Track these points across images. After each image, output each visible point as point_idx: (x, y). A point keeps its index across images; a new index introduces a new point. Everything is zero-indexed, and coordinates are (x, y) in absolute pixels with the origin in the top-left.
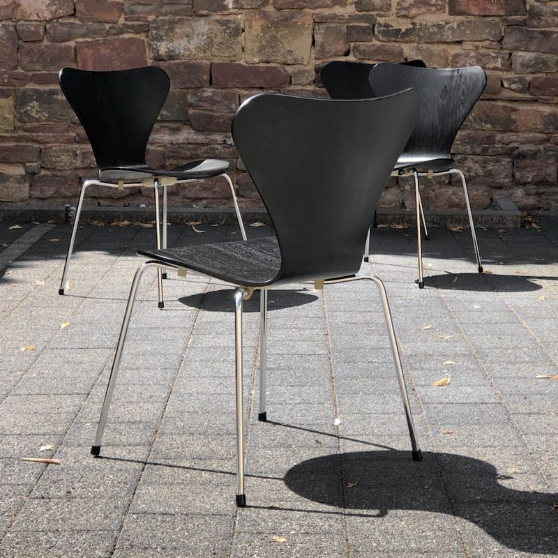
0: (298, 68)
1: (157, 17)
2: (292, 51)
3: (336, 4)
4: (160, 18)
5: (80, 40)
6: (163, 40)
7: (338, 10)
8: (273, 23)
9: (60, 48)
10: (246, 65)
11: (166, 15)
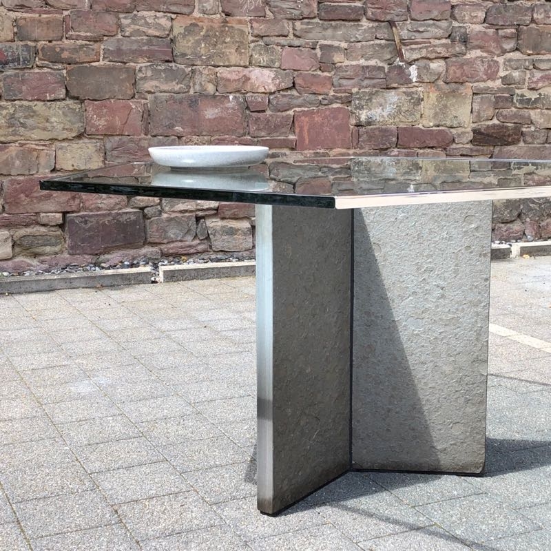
0: (460, 130)
1: (360, 89)
2: (457, 117)
3: (489, 79)
4: (362, 90)
5: (297, 109)
6: (363, 108)
7: (490, 84)
8: (444, 93)
9: (283, 117)
10: (423, 128)
11: (366, 87)
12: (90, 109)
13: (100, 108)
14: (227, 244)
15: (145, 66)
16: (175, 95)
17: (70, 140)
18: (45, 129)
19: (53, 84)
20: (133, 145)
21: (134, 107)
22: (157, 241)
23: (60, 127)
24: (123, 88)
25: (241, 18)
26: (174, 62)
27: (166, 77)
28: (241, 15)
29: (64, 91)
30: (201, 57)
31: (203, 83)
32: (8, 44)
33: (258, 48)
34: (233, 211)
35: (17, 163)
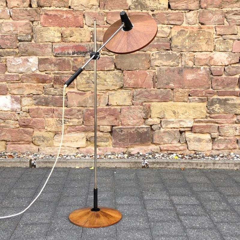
12: (126, 75)
13: (131, 74)
14: (197, 147)
15: (155, 53)
16: (171, 67)
17: (116, 90)
18: (104, 85)
19: (108, 62)
20: (148, 93)
21: (148, 74)
22: (158, 143)
23: (111, 84)
24: (143, 64)
25: (210, 26)
26: (171, 50)
27: (166, 58)
28: (210, 24)
29: (114, 66)
30: (186, 47)
31: (186, 61)
32: (88, 43)
33: (219, 42)
34: (200, 129)
35: (90, 101)
